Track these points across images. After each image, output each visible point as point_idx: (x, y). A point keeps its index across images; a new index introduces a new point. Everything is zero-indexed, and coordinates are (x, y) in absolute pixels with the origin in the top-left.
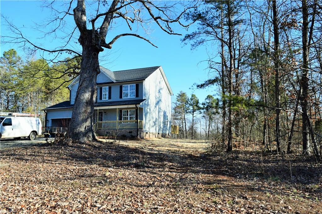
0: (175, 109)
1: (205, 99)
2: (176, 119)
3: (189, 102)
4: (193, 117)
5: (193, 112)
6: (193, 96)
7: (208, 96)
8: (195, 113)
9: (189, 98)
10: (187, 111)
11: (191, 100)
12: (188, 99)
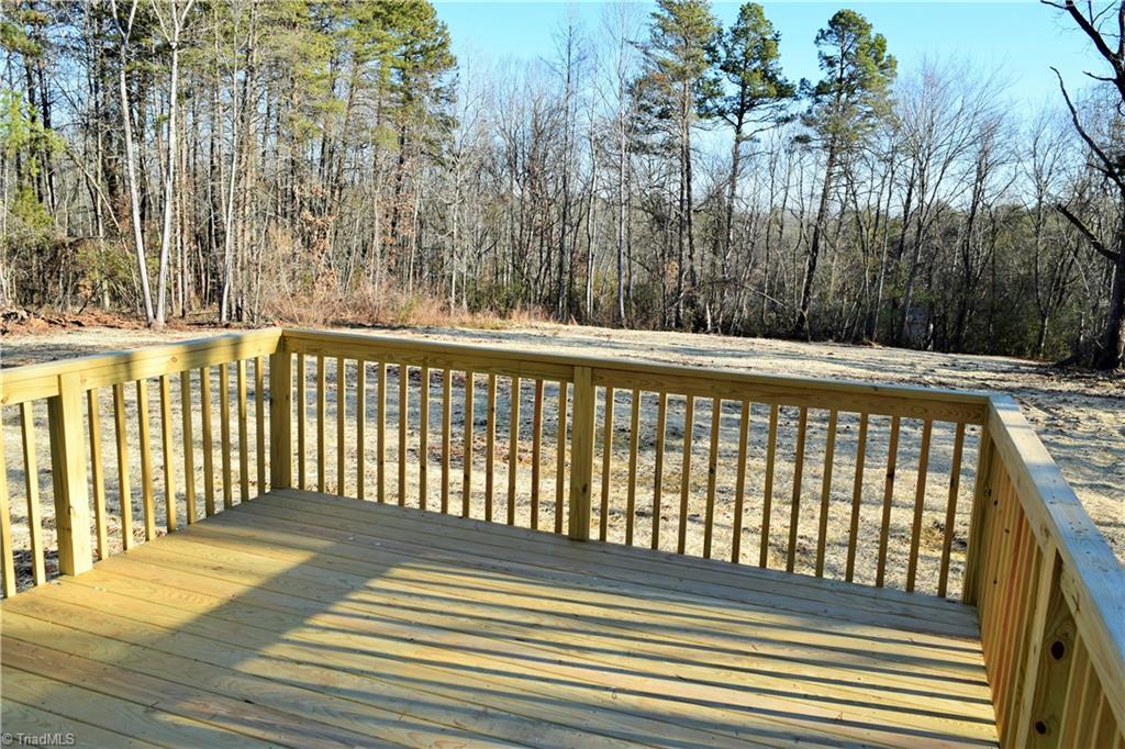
0: (635, 90)
1: (816, 33)
2: (641, 148)
3: (722, 53)
4: (738, 141)
5: (740, 114)
6: (746, 12)
7: (840, 15)
8: (747, 116)
9: (726, 30)
10: (709, 103)
11: (735, 41)
12: (720, 32)
